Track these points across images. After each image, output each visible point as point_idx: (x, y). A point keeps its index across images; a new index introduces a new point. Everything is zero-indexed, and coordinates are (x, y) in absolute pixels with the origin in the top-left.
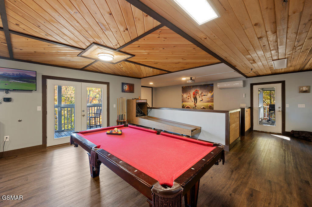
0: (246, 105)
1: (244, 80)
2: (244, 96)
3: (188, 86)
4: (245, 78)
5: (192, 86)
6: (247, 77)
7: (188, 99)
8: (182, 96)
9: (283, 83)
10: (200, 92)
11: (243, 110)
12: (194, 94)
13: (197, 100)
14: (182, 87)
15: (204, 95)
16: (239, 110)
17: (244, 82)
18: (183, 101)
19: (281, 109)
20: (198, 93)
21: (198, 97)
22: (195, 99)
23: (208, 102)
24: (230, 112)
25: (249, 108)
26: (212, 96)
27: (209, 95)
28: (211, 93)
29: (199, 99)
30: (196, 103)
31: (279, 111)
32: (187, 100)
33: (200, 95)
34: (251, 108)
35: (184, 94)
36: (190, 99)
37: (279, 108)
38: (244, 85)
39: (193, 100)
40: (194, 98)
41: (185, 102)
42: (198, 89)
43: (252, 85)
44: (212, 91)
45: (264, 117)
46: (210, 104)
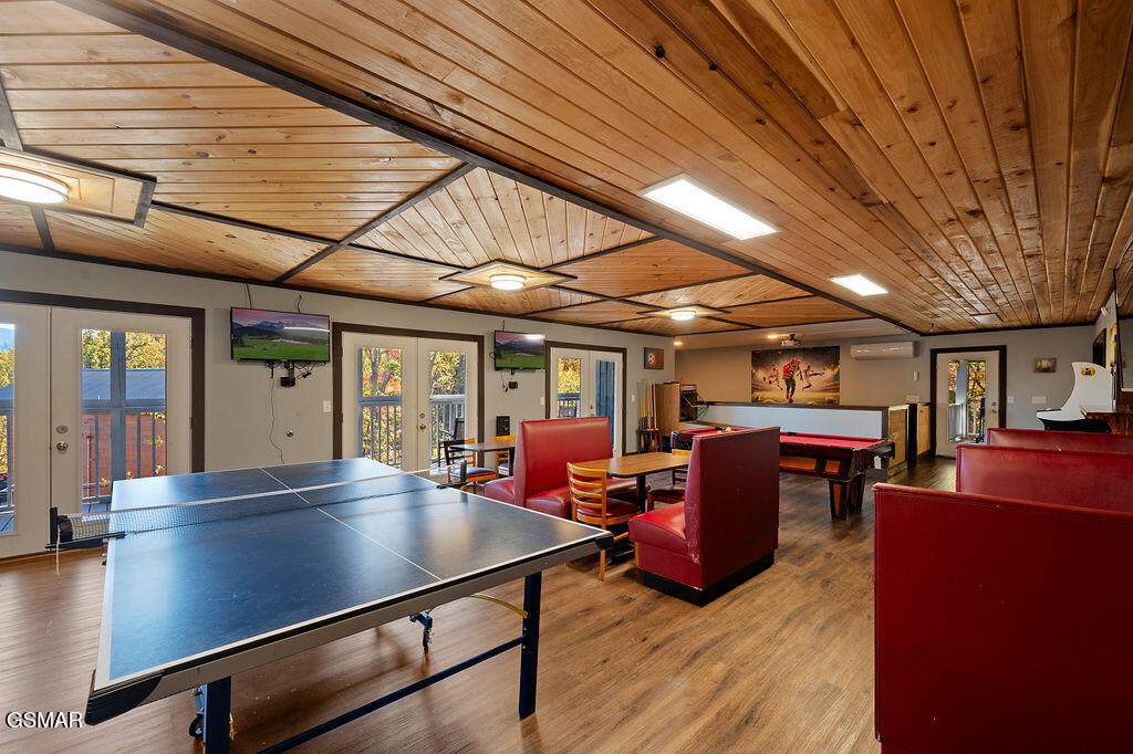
0: (921, 397)
1: (916, 339)
2: (915, 379)
3: (771, 351)
4: (917, 337)
5: (781, 350)
6: (923, 334)
7: (770, 382)
8: (753, 375)
9: (1003, 350)
10: (803, 367)
11: (913, 408)
12: (786, 371)
13: (794, 385)
14: (753, 352)
15: (815, 374)
16: (906, 407)
17: (917, 346)
18: (754, 389)
19: (997, 408)
20: (798, 368)
21: (797, 379)
22: (790, 383)
23: (825, 390)
24: (890, 409)
25: (927, 404)
26: (837, 377)
27: (829, 373)
28: (833, 369)
29: (800, 384)
30: (793, 392)
31: (994, 411)
32: (769, 386)
33: (803, 374)
34: (932, 405)
35: (757, 371)
36: (774, 385)
37: (994, 404)
38: (917, 352)
39: (785, 386)
40: (787, 381)
41: (761, 390)
42: (798, 359)
43: (934, 353)
44: (837, 364)
45: (971, 432)
46: (829, 396)
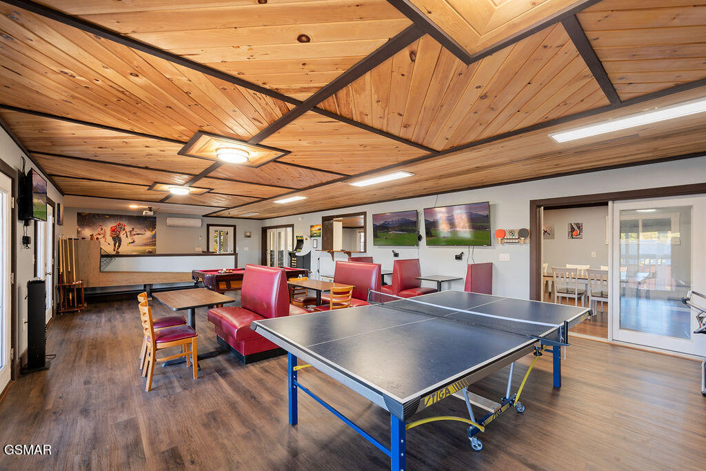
0: (202, 248)
4: (201, 217)
5: (107, 215)
6: (204, 216)
7: (97, 239)
8: (79, 231)
10: (128, 228)
12: (112, 231)
13: (120, 241)
14: (79, 214)
15: (138, 234)
17: (202, 222)
20: (124, 229)
21: (122, 236)
22: (117, 239)
23: (146, 245)
26: (154, 236)
27: (149, 234)
28: (153, 230)
30: (119, 246)
33: (128, 233)
35: (83, 229)
36: (102, 240)
39: (112, 242)
40: (114, 238)
42: (124, 222)
43: (209, 226)
44: (154, 228)
46: (149, 248)
